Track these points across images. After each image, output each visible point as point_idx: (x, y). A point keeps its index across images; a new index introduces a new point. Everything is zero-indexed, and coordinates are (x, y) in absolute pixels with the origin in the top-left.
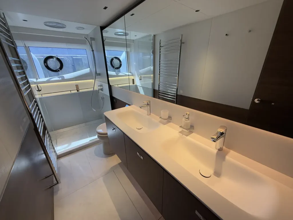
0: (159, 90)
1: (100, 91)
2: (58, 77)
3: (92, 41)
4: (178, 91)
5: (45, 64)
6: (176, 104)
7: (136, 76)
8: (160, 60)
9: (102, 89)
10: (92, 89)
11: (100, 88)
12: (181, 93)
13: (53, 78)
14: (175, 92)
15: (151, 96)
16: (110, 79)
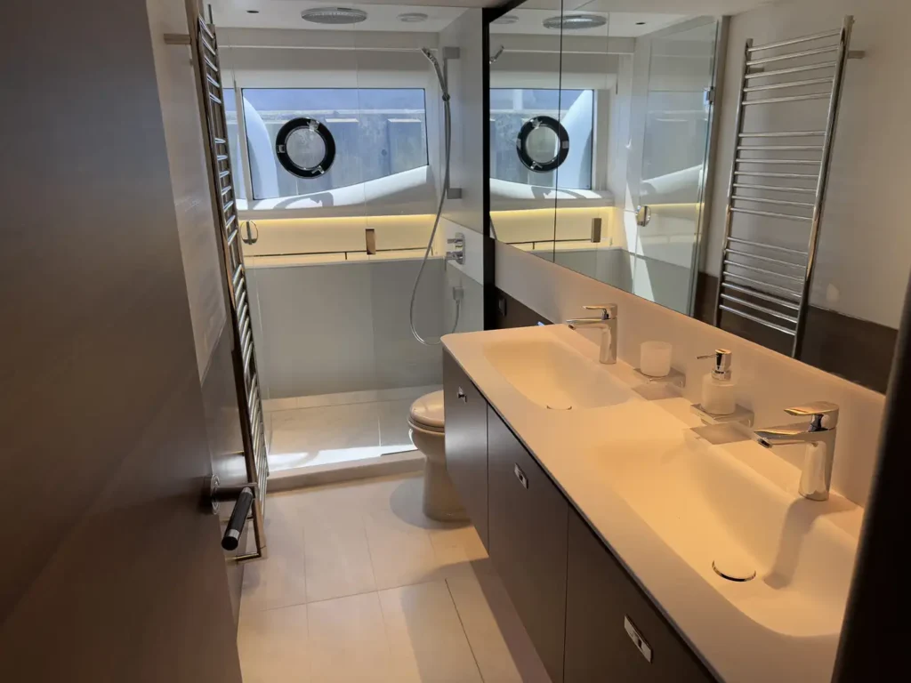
0: (723, 279)
1: (453, 262)
2: (314, 198)
3: (450, 62)
4: (814, 286)
5: (280, 147)
6: (798, 357)
7: (629, 206)
8: (740, 130)
9: (460, 254)
10: (421, 254)
11: (453, 248)
12: (828, 297)
13: (295, 200)
14: (799, 296)
15: (684, 308)
16: (492, 214)
